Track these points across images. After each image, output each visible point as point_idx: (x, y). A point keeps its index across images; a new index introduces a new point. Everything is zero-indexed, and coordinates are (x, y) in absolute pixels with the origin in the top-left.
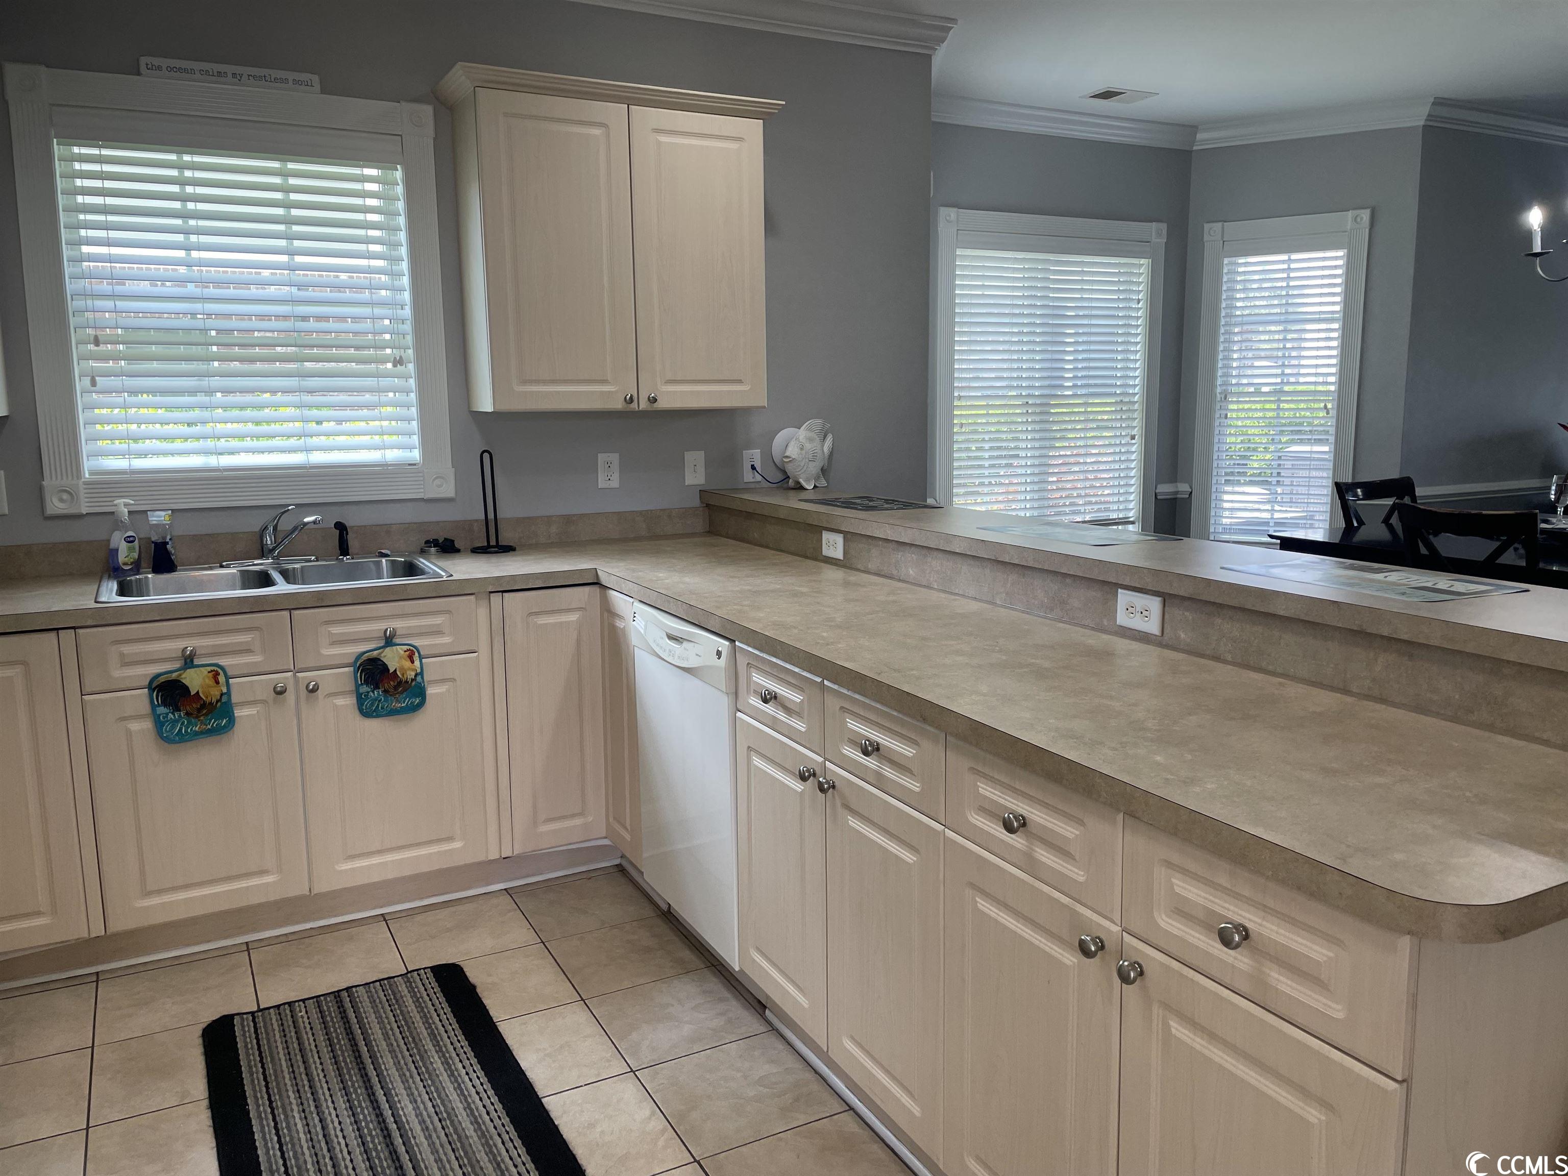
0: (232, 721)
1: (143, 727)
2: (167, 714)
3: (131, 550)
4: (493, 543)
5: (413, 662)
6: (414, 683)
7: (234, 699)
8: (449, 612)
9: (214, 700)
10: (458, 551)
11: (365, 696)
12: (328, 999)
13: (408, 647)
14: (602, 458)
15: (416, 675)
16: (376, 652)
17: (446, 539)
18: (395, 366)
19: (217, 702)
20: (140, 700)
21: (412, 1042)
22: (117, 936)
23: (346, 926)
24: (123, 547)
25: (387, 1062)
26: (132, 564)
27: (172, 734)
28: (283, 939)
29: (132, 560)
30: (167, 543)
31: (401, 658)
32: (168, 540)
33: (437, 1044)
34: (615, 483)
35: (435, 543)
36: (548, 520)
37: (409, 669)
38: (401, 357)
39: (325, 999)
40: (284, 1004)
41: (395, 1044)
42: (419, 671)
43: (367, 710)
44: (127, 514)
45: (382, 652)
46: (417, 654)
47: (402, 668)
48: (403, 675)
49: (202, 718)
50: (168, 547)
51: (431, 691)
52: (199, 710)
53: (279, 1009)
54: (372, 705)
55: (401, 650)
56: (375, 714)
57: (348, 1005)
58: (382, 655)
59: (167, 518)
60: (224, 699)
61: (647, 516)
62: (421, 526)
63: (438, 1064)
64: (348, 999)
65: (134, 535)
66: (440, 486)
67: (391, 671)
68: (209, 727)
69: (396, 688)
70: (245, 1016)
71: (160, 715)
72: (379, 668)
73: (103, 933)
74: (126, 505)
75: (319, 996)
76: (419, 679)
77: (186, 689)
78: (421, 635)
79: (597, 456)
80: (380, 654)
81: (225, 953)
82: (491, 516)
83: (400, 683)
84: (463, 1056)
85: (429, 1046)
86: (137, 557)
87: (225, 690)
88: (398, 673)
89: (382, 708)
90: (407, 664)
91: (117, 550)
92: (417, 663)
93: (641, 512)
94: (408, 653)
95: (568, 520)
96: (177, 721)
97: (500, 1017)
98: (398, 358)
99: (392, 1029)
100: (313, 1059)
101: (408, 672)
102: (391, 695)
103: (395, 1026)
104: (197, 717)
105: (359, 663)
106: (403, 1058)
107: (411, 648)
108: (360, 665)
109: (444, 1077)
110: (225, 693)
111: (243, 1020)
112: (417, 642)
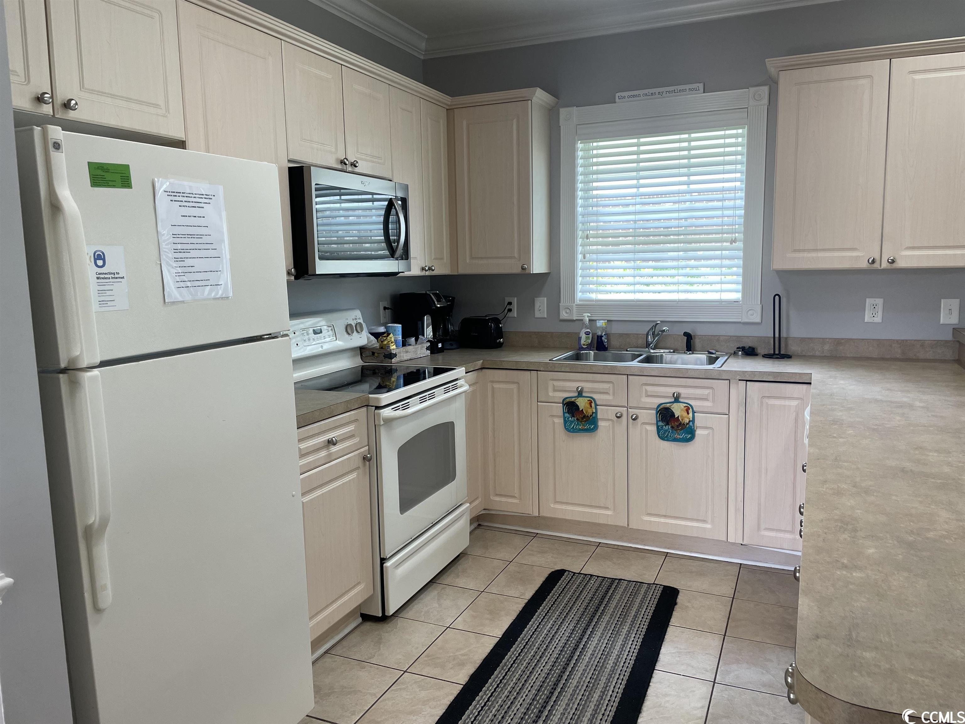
0: (596, 428)
1: (559, 421)
2: (569, 417)
3: (587, 338)
4: (777, 352)
5: (688, 414)
6: (688, 426)
7: (599, 416)
8: (712, 388)
9: (589, 415)
10: (756, 355)
11: (661, 427)
12: (609, 580)
13: (687, 405)
14: (869, 301)
15: (689, 421)
16: (668, 405)
17: (749, 347)
18: (731, 244)
19: (591, 416)
20: (559, 409)
21: (624, 616)
22: (544, 518)
23: (647, 552)
24: (583, 336)
25: (606, 618)
26: (587, 345)
27: (570, 427)
28: (616, 547)
29: (587, 343)
30: (603, 336)
31: (682, 410)
32: (603, 335)
33: (633, 622)
34: (878, 319)
35: (743, 349)
36: (823, 341)
37: (686, 417)
38: (735, 238)
39: (607, 580)
40: (589, 575)
41: (616, 612)
42: (691, 419)
43: (663, 436)
44: (588, 321)
45: (672, 405)
46: (691, 409)
47: (682, 416)
48: (682, 420)
49: (583, 423)
50: (603, 338)
51: (698, 432)
52: (582, 418)
53: (585, 576)
54: (665, 433)
55: (682, 406)
56: (666, 439)
57: (614, 586)
58: (672, 407)
59: (604, 324)
60: (594, 415)
61: (902, 343)
62: (738, 338)
63: (625, 631)
64: (616, 584)
65: (590, 331)
66: (752, 315)
67: (676, 416)
68: (586, 428)
69: (678, 426)
70: (571, 573)
71: (566, 417)
72: (669, 414)
73: (538, 515)
74: (588, 316)
75: (606, 578)
76: (691, 424)
77: (577, 407)
78: (695, 399)
79: (866, 300)
80: (670, 406)
81: (589, 543)
82: (777, 335)
83: (680, 424)
84: (639, 632)
85: (629, 621)
86: (590, 342)
87: (594, 411)
88: (680, 418)
89: (670, 436)
90: (685, 414)
91: (581, 337)
92: (691, 415)
93: (897, 341)
94: (686, 408)
95: (838, 342)
96: (573, 422)
97: (674, 624)
98: (734, 239)
99: (621, 605)
100: (579, 603)
101: (685, 419)
102: (675, 430)
103: (624, 604)
104: (581, 422)
105: (659, 409)
106: (614, 620)
107: (688, 406)
108: (659, 410)
109: (622, 638)
110: (594, 413)
111: (569, 574)
112: (692, 403)
